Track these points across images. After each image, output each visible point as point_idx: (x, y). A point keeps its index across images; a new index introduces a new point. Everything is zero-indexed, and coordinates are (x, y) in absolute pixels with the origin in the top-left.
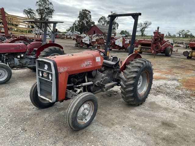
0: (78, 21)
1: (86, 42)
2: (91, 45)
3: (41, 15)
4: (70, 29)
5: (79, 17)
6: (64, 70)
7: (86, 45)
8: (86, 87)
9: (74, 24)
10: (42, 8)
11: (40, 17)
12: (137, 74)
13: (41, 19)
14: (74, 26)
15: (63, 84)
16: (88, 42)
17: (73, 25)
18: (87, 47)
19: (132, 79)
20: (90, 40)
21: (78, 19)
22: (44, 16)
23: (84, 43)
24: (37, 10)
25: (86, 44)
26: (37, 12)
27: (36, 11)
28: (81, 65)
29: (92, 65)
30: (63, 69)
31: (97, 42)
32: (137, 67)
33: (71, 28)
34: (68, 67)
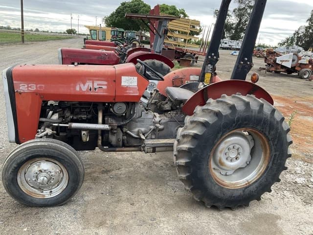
0: (307, 27)
1: (284, 64)
2: (296, 71)
3: (240, 19)
4: (285, 42)
5: (310, 20)
6: (28, 90)
7: (283, 70)
8: (100, 133)
9: (297, 33)
10: (243, 6)
11: (237, 22)
12: (204, 129)
13: (239, 24)
14: (296, 36)
15: (28, 115)
16: (289, 65)
17: (294, 34)
18: (286, 74)
19: (190, 139)
20: (293, 60)
21: (307, 24)
22: (243, 21)
23: (279, 64)
24: (234, 11)
25: (283, 67)
26: (234, 13)
27: (232, 11)
28: (75, 87)
29: (107, 90)
30: (26, 86)
31: (310, 66)
32: (212, 114)
33: (288, 39)
34: (38, 86)
